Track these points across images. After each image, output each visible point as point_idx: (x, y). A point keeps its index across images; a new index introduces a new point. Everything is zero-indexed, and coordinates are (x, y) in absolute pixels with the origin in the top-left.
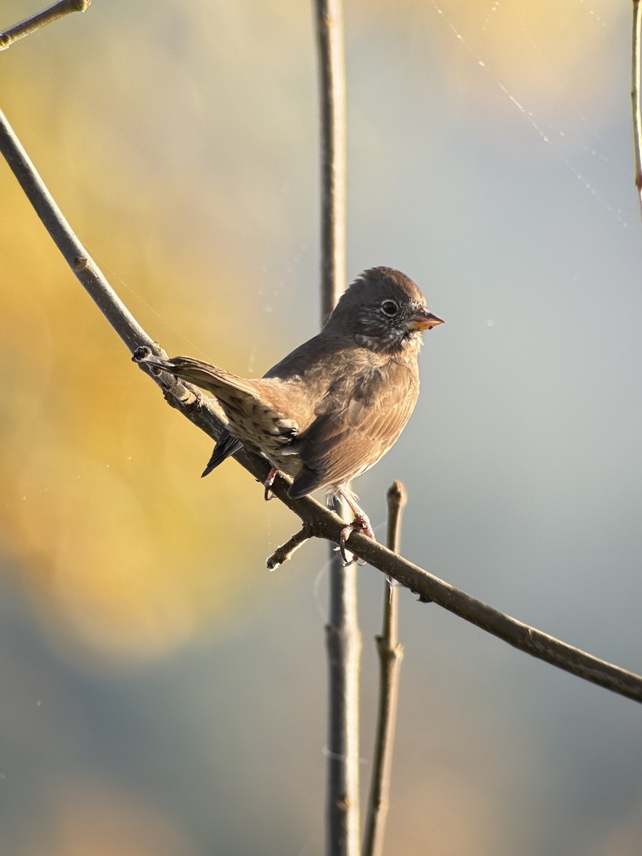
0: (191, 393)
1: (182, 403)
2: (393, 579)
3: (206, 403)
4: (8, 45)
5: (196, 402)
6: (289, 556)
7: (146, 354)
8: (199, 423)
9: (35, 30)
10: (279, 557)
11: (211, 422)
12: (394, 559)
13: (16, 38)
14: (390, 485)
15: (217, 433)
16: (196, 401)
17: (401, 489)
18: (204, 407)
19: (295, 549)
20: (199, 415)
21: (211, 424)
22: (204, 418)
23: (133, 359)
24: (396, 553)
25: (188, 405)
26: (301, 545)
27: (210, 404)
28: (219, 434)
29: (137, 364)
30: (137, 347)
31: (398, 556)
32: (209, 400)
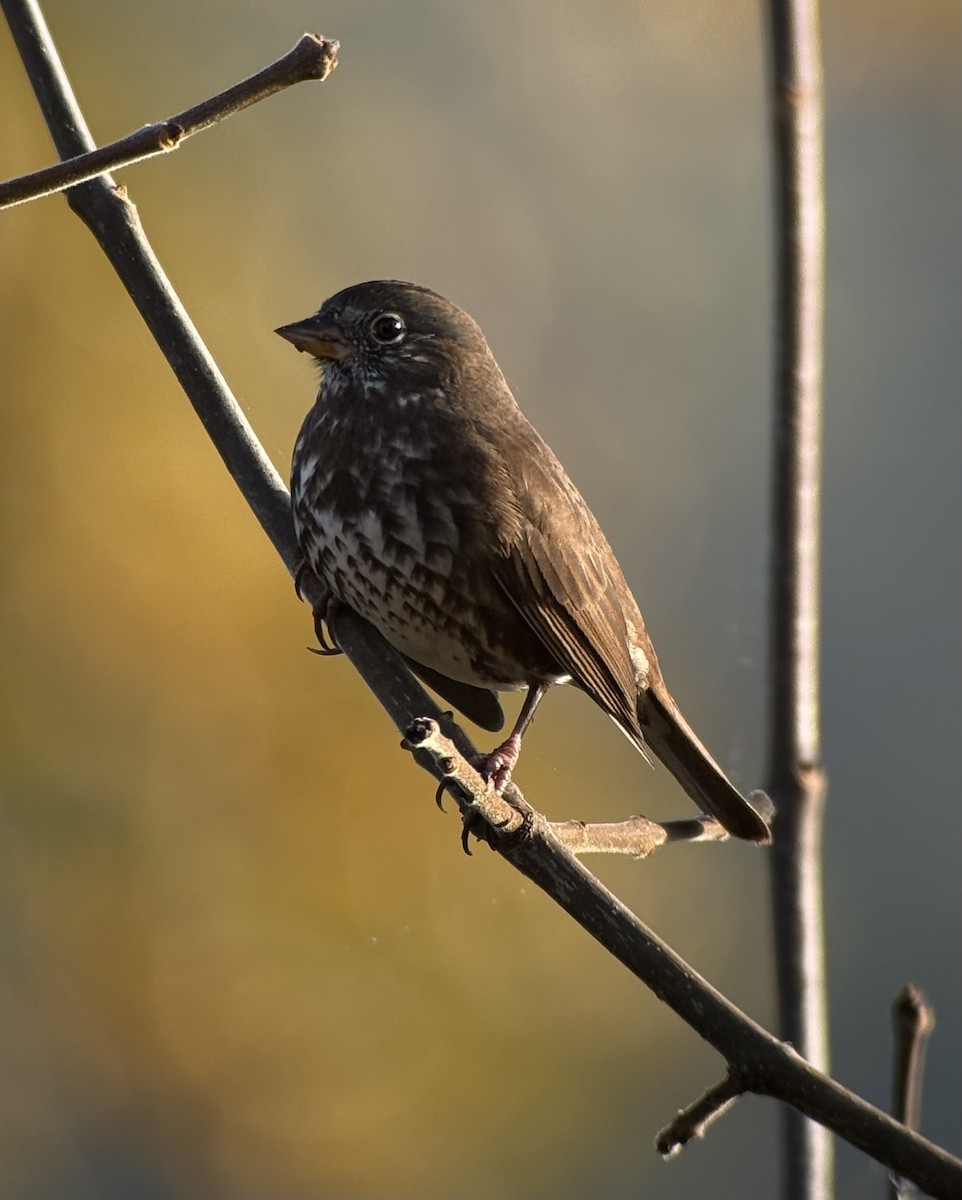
0: (514, 811)
1: (496, 829)
2: (902, 1179)
3: (542, 829)
4: (178, 143)
5: (524, 828)
6: (701, 1130)
7: (428, 732)
8: (529, 868)
9: (231, 116)
10: (681, 1131)
11: (551, 868)
12: (906, 1139)
13: (194, 131)
14: (896, 994)
15: (562, 888)
16: (523, 826)
17: (917, 996)
18: (539, 837)
19: (711, 1118)
20: (529, 852)
21: (550, 871)
22: (539, 860)
23: (404, 745)
24: (910, 1129)
25: (507, 834)
26: (722, 1109)
27: (551, 831)
28: (566, 890)
29: (410, 752)
30: (411, 720)
31: (914, 1134)
32: (547, 824)
